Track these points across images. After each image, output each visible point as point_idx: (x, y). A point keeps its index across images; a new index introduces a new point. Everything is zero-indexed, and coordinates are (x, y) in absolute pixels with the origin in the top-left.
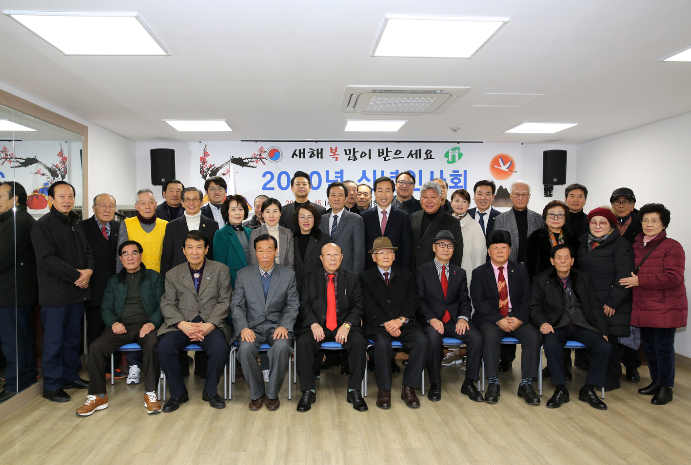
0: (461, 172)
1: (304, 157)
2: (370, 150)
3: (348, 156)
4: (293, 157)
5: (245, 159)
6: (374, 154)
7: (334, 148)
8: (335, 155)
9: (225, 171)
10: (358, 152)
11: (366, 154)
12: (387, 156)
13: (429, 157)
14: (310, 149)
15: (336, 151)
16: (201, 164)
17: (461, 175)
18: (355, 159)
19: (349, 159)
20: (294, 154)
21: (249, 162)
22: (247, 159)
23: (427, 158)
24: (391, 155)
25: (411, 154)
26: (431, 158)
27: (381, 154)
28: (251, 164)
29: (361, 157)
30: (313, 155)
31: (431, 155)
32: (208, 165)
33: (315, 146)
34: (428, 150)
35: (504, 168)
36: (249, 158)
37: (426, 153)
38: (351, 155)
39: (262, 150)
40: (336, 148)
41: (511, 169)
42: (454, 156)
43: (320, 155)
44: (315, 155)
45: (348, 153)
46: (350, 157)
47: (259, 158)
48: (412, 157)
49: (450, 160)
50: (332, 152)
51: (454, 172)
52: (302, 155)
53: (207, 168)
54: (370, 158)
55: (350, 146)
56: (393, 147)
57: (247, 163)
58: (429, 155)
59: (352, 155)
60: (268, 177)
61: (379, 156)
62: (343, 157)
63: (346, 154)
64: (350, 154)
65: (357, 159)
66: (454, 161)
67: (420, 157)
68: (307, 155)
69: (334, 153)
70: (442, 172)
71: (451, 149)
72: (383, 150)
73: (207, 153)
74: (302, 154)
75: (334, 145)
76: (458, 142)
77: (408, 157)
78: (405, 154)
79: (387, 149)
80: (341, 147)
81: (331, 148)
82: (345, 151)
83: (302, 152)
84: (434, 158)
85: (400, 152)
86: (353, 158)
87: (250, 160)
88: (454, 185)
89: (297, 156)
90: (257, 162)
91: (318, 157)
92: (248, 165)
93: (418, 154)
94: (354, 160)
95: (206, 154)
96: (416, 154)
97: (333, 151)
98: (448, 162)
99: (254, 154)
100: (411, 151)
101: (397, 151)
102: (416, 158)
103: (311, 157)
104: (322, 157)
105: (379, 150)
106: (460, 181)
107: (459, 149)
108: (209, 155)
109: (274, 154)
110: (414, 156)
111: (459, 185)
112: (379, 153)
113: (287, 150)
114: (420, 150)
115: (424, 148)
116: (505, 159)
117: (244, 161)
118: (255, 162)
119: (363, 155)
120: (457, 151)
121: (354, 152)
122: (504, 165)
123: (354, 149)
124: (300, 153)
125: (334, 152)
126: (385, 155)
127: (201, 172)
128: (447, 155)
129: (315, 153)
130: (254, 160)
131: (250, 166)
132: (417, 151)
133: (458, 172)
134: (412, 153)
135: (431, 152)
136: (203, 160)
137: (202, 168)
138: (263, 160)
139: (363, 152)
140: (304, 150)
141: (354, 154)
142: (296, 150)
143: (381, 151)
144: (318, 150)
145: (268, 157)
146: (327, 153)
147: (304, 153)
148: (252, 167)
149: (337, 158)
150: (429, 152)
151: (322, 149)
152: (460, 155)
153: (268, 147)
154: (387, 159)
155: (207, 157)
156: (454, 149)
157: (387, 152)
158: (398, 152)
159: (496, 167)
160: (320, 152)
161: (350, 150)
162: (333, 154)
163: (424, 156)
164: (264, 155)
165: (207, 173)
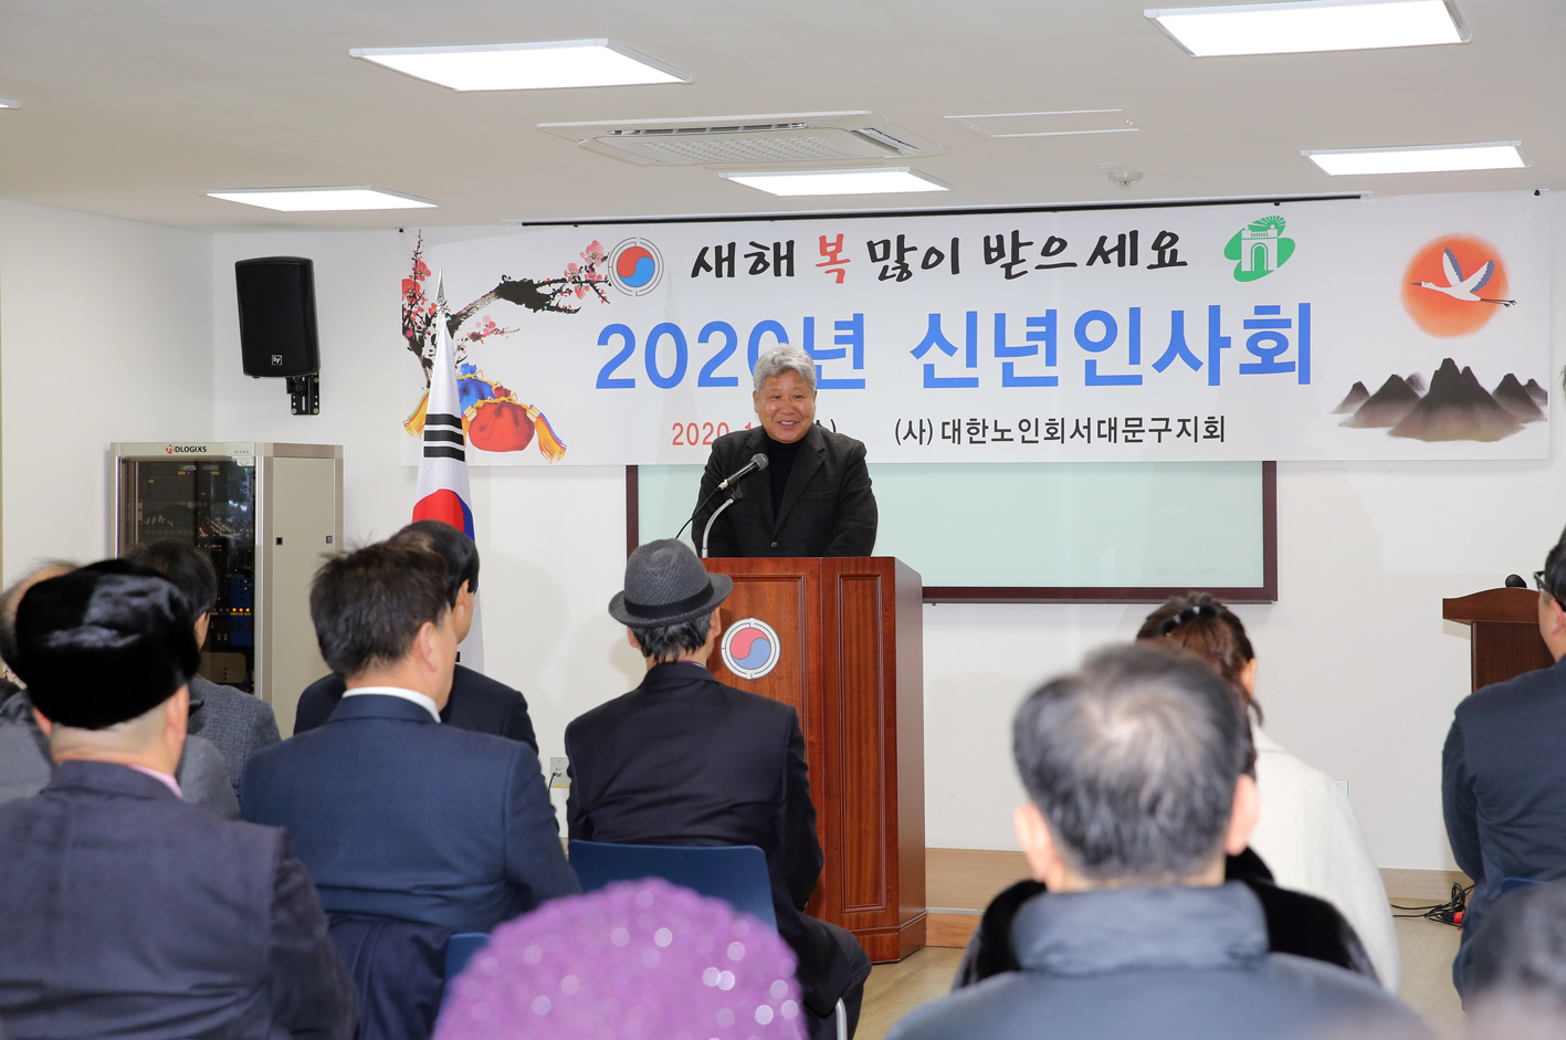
0: (1290, 312)
1: (731, 273)
2: (955, 242)
3: (879, 266)
4: (695, 273)
5: (544, 284)
6: (972, 253)
7: (831, 239)
8: (834, 261)
9: (479, 325)
10: (914, 249)
11: (941, 257)
12: (1016, 260)
13: (1167, 260)
14: (752, 244)
15: (839, 249)
16: (406, 302)
17: (1287, 323)
18: (904, 273)
19: (883, 277)
20: (700, 263)
21: (554, 294)
22: (549, 283)
23: (1162, 264)
24: (1031, 255)
25: (1100, 252)
26: (1173, 262)
27: (994, 255)
28: (560, 300)
29: (925, 265)
30: (761, 266)
31: (1174, 253)
32: (427, 307)
33: (769, 234)
34: (1163, 235)
35: (1461, 290)
36: (555, 281)
37: (1156, 246)
38: (892, 262)
39: (595, 254)
40: (840, 237)
41: (1492, 293)
42: (1259, 254)
43: (784, 263)
44: (767, 265)
45: (880, 254)
46: (886, 268)
47: (586, 280)
48: (1107, 261)
49: (1246, 267)
50: (823, 252)
51: (1259, 310)
52: (725, 265)
53: (423, 315)
54: (955, 270)
55: (888, 230)
56: (1036, 229)
57: (547, 297)
58: (1168, 252)
59: (894, 261)
60: (617, 342)
61: (989, 260)
62: (862, 269)
63: (874, 258)
64: (886, 256)
65: (910, 274)
66: (1260, 270)
67: (1134, 262)
68: (743, 265)
69: (833, 255)
70: (1215, 312)
71: (1251, 227)
72: (1000, 238)
73: (424, 265)
74: (724, 261)
75: (831, 229)
76: (1277, 202)
77: (1090, 262)
78: (1080, 249)
79: (1015, 234)
80: (857, 235)
81: (823, 239)
82: (871, 246)
83: (725, 254)
84: (1184, 264)
85: (1063, 244)
86: (898, 272)
87: (557, 286)
88: (1258, 360)
89: (708, 269)
90: (579, 294)
91: (777, 273)
92: (553, 304)
93: (1126, 251)
94: (900, 279)
95: (420, 270)
96: (1120, 248)
97: (830, 249)
98: (1240, 275)
99: (571, 266)
100: (1103, 239)
101: (1052, 240)
102: (1121, 263)
103: (753, 271)
104: (790, 272)
105: (987, 239)
106: (1283, 345)
107: (1279, 224)
108: (429, 274)
109: (635, 266)
110: (1114, 257)
111: (1278, 359)
112: (988, 250)
113: (675, 248)
114: (1134, 235)
115: (1149, 226)
116: (1467, 255)
117: (540, 290)
118: (574, 294)
119: (932, 258)
120: (1273, 232)
121: (902, 250)
122: (1462, 280)
123: (901, 239)
124: (719, 260)
125: (831, 251)
126: (1008, 259)
127: (405, 329)
128: (1233, 250)
129: (769, 257)
130: (570, 286)
131: (556, 308)
132: (1122, 238)
133: (1276, 309)
134: (1107, 247)
135: (1175, 238)
136: (412, 292)
137: (408, 316)
138: (598, 285)
139: (932, 250)
140: (732, 246)
141: (900, 259)
142: (705, 250)
143: (993, 244)
144: (777, 246)
145: (614, 277)
146: (807, 255)
147: (731, 259)
148: (566, 310)
149: (841, 273)
150: (1167, 240)
151: (790, 244)
152: (1286, 249)
153: (613, 241)
154: (1015, 270)
155: (423, 279)
156: (1259, 227)
157: (1016, 245)
158: (1056, 245)
159: (1431, 286)
160: (783, 252)
161: (886, 244)
162: (827, 259)
163: (1147, 255)
164: (601, 270)
165: (423, 333)
